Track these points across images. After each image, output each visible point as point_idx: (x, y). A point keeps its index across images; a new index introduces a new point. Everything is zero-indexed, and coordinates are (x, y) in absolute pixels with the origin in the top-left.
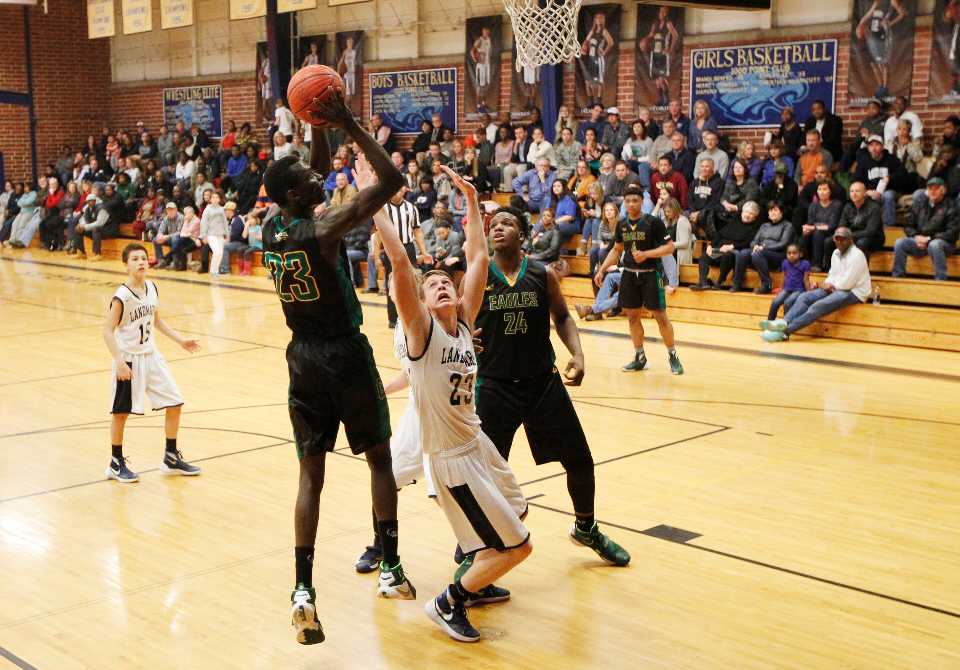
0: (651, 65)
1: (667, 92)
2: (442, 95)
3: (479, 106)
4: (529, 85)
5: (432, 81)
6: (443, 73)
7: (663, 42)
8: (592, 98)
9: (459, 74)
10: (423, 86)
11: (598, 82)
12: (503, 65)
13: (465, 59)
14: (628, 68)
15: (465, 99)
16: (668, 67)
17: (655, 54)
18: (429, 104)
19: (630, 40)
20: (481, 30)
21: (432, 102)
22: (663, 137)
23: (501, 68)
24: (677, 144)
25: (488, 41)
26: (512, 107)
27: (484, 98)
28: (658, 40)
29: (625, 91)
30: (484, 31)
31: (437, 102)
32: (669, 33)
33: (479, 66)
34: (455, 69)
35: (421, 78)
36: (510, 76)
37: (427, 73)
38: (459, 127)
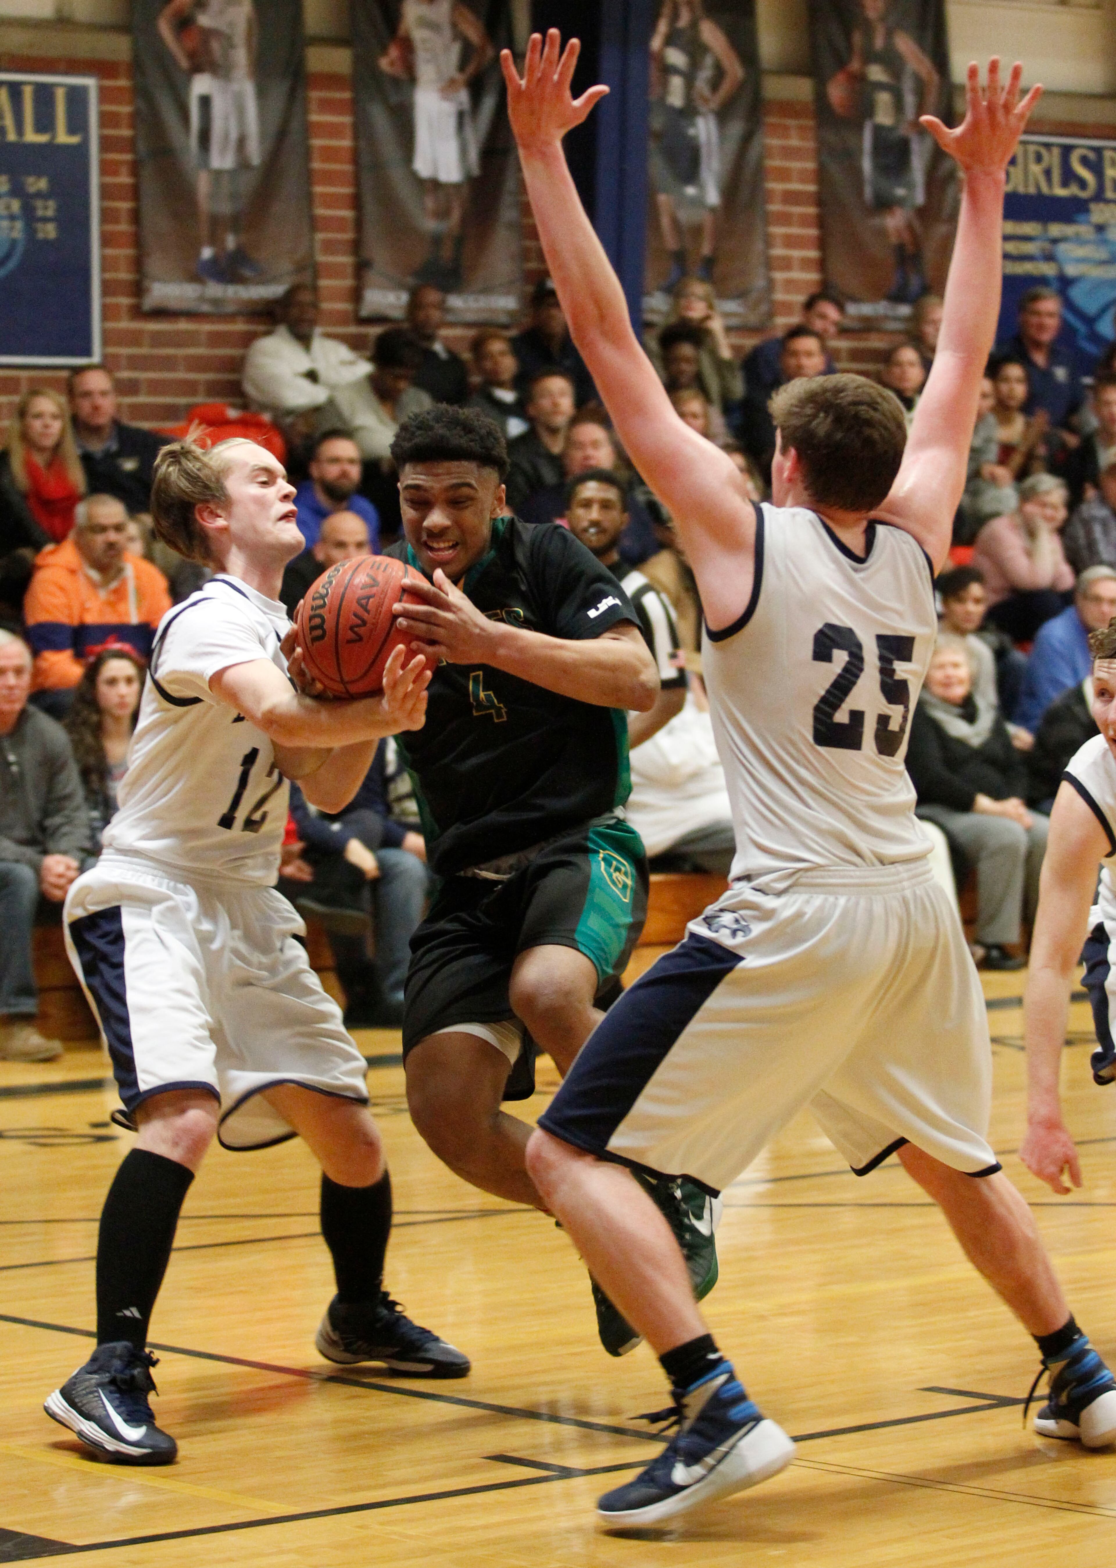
0: (867, 165)
1: (918, 259)
2: (17, 191)
3: (207, 253)
4: (435, 185)
6: (28, 94)
7: (895, 92)
8: (680, 257)
9: (112, 108)
11: (698, 200)
12: (315, 95)
15: (137, 217)
16: (918, 177)
17: (878, 130)
23: (306, 112)
26: (361, 266)
27: (235, 223)
28: (881, 86)
29: (791, 242)
32: (909, 68)
33: (203, 85)
34: (90, 82)
36: (343, 142)
38: (106, 341)
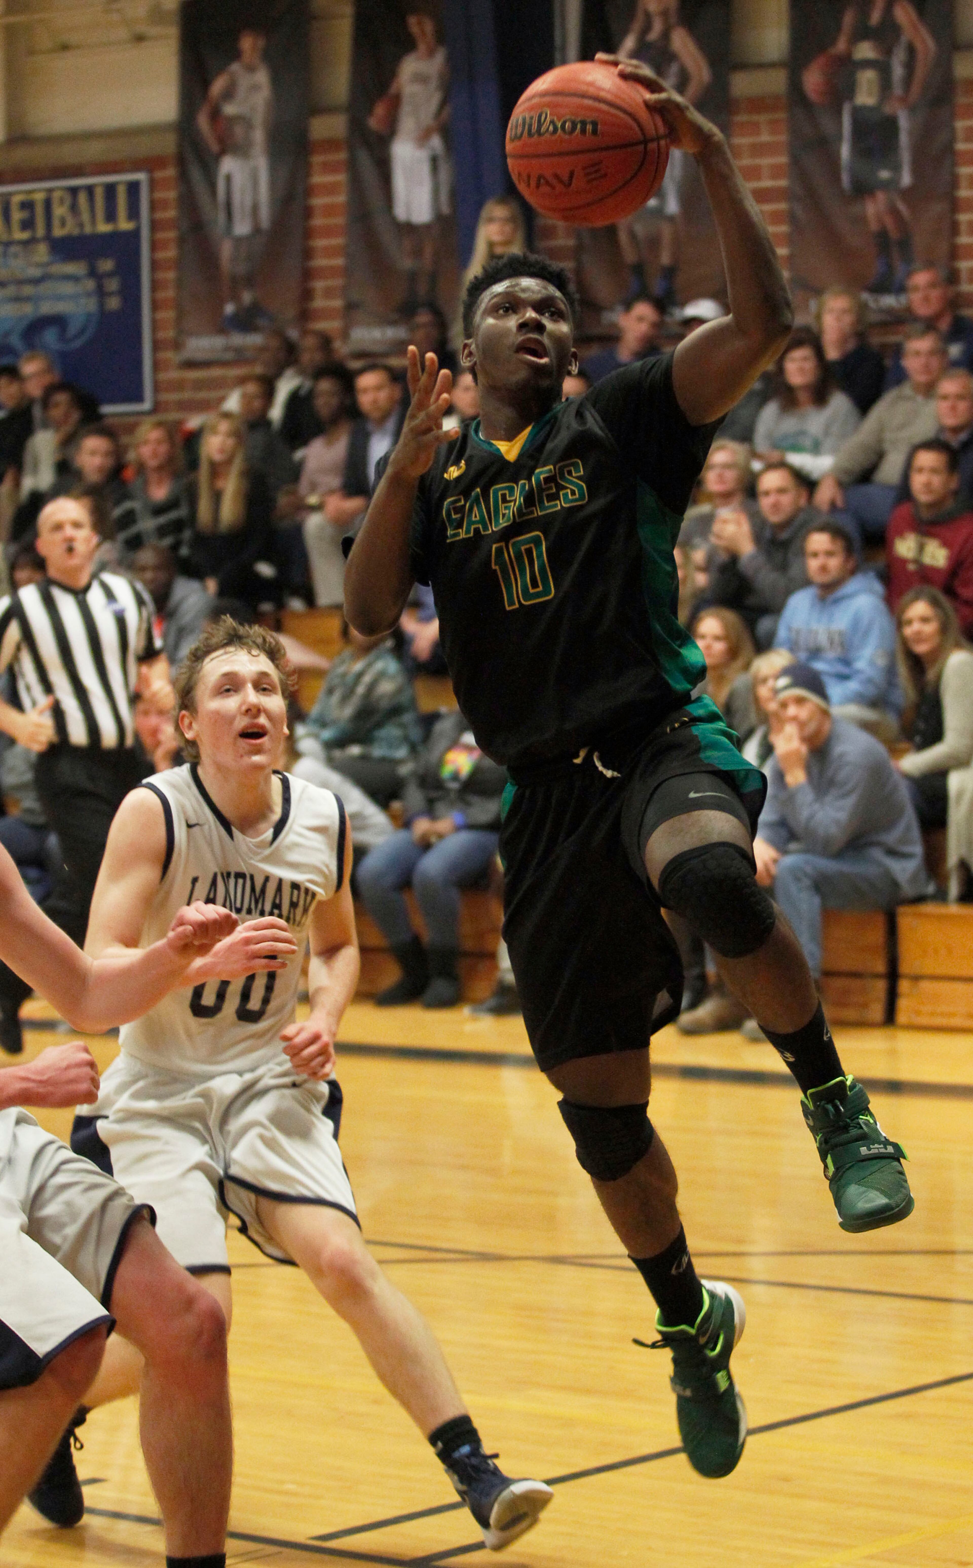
0: (845, 151)
1: (905, 244)
2: (93, 273)
3: (229, 309)
4: (409, 228)
5: (56, 222)
6: (99, 193)
7: (883, 68)
8: (639, 269)
9: (158, 195)
10: (26, 243)
11: (659, 212)
12: (317, 159)
13: (180, 145)
14: (766, 161)
15: (179, 284)
16: (905, 156)
17: (857, 112)
18: (47, 308)
19: (772, 65)
20: (236, 40)
21: (60, 298)
22: (906, 389)
23: (308, 175)
24: (953, 408)
25: (262, 77)
26: (351, 307)
27: (249, 281)
28: (867, 64)
30: (248, 43)
31: (74, 297)
32: (904, 39)
33: (228, 165)
34: (141, 176)
35: (17, 216)
36: (341, 199)
37: (39, 197)
38: (157, 388)
